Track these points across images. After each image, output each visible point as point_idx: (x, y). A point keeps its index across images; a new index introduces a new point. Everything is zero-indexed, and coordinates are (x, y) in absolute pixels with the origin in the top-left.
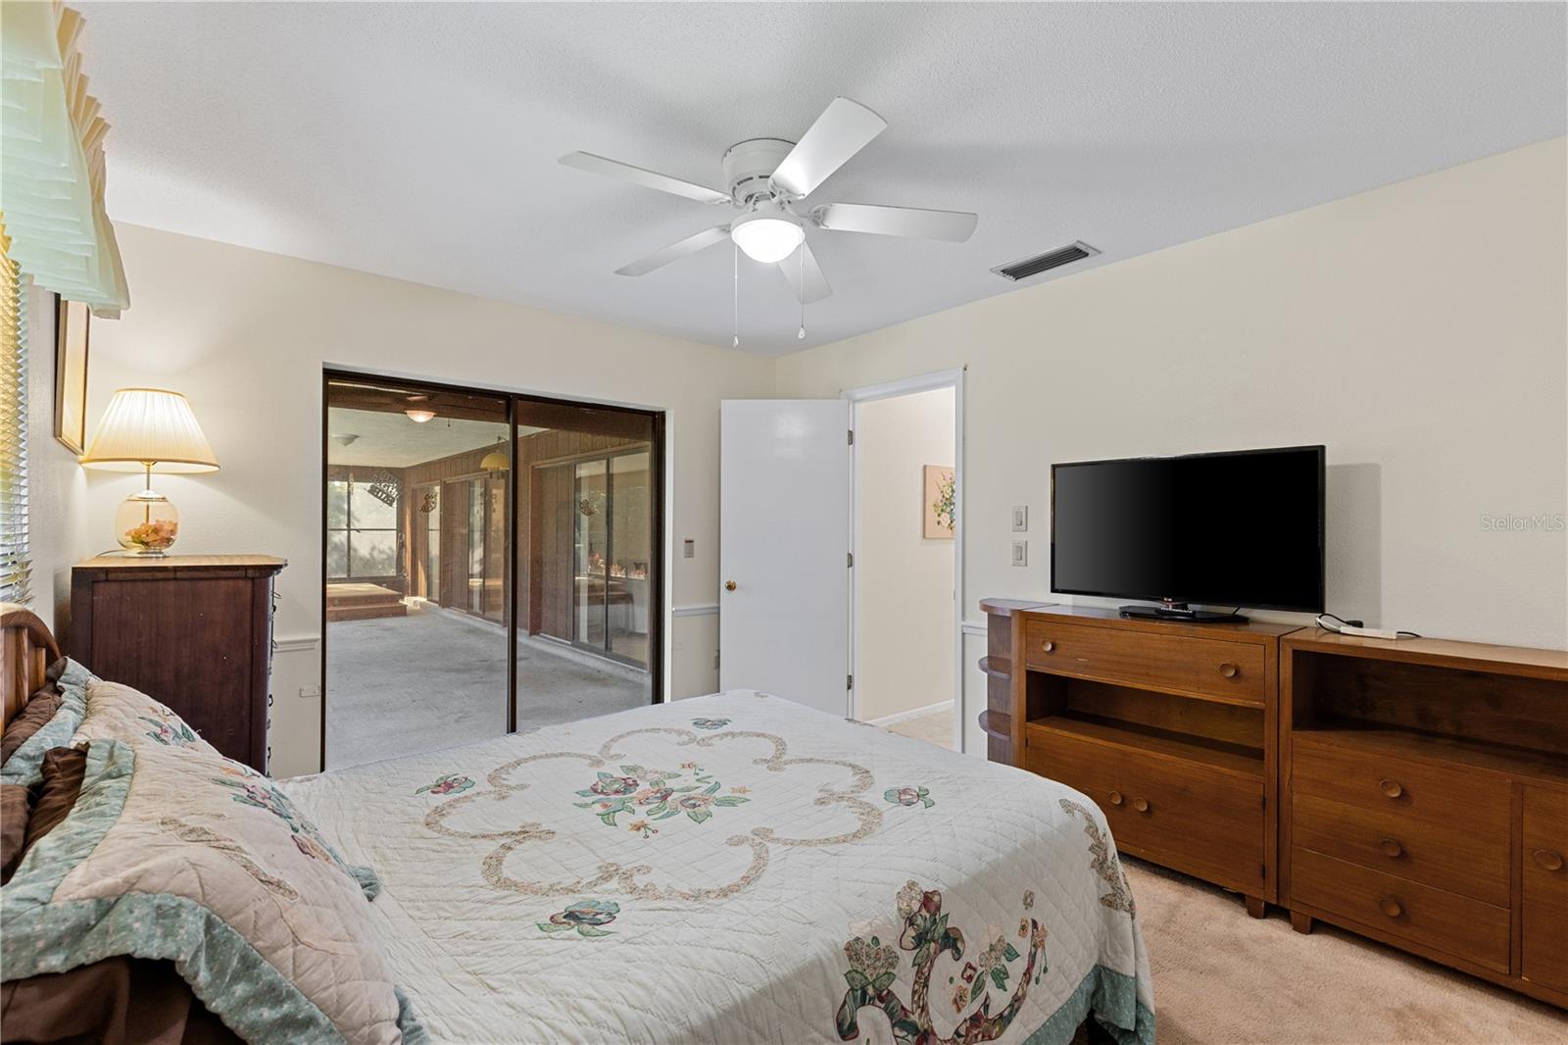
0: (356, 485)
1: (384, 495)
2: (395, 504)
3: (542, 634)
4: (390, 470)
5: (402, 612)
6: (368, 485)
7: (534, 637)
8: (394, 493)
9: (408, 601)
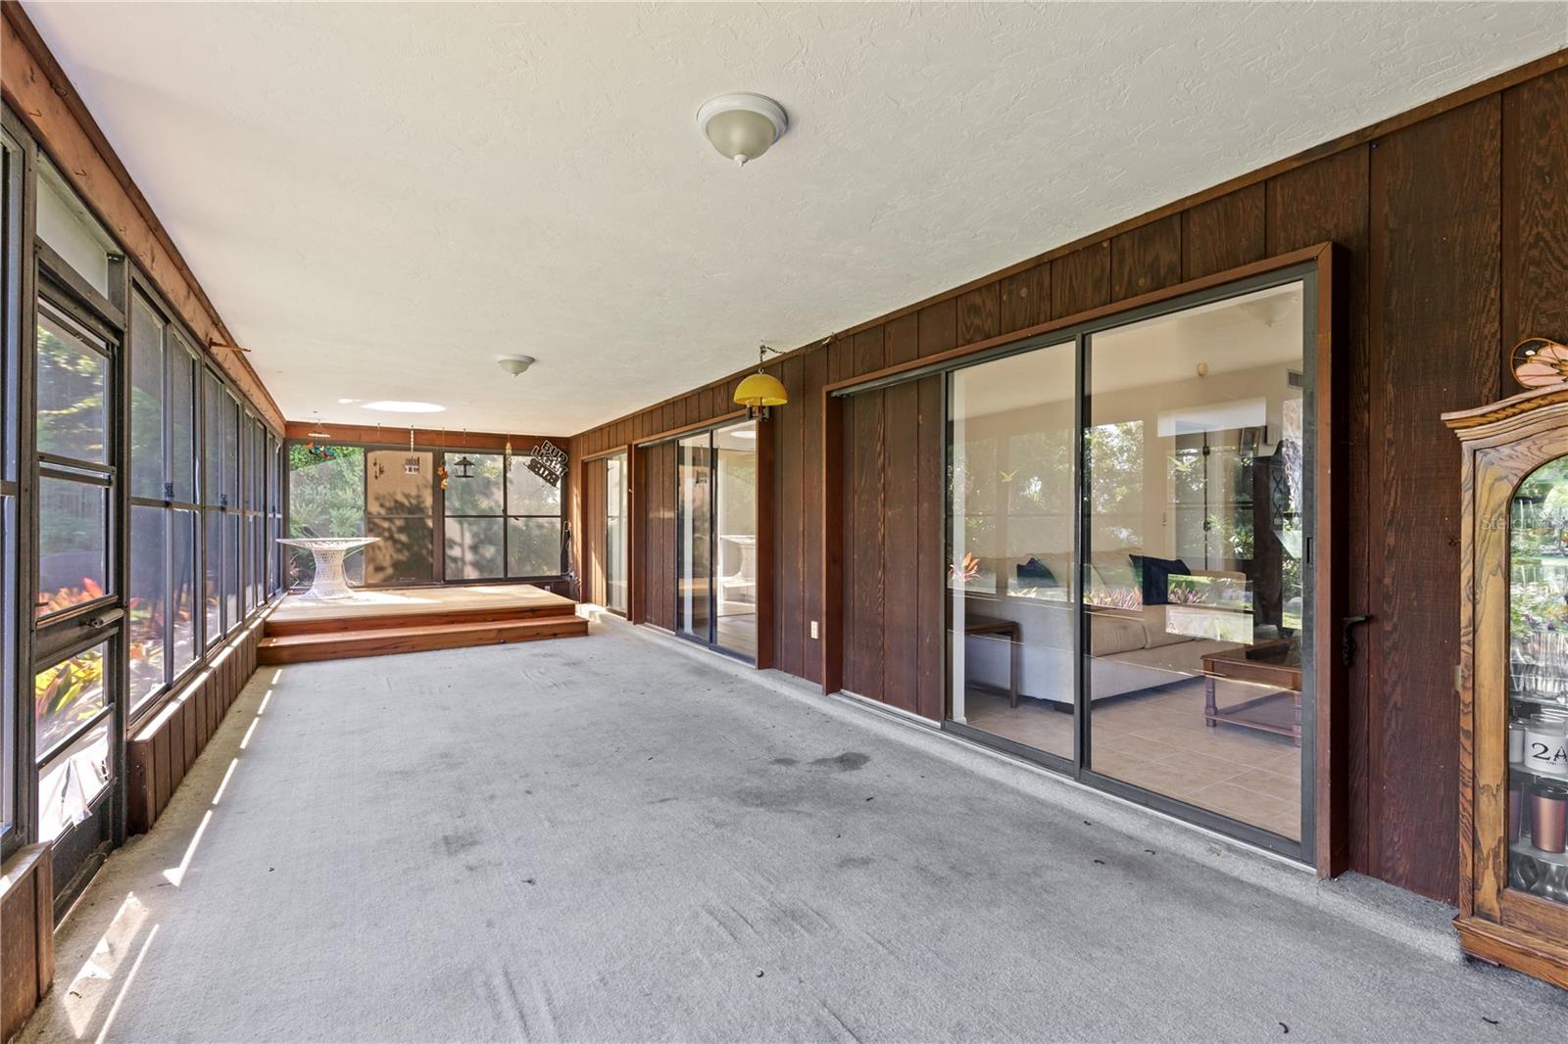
0: (515, 460)
1: (547, 472)
2: (559, 484)
3: (842, 691)
4: (554, 440)
5: (582, 629)
6: (527, 460)
7: (832, 696)
8: (558, 469)
9: (583, 611)
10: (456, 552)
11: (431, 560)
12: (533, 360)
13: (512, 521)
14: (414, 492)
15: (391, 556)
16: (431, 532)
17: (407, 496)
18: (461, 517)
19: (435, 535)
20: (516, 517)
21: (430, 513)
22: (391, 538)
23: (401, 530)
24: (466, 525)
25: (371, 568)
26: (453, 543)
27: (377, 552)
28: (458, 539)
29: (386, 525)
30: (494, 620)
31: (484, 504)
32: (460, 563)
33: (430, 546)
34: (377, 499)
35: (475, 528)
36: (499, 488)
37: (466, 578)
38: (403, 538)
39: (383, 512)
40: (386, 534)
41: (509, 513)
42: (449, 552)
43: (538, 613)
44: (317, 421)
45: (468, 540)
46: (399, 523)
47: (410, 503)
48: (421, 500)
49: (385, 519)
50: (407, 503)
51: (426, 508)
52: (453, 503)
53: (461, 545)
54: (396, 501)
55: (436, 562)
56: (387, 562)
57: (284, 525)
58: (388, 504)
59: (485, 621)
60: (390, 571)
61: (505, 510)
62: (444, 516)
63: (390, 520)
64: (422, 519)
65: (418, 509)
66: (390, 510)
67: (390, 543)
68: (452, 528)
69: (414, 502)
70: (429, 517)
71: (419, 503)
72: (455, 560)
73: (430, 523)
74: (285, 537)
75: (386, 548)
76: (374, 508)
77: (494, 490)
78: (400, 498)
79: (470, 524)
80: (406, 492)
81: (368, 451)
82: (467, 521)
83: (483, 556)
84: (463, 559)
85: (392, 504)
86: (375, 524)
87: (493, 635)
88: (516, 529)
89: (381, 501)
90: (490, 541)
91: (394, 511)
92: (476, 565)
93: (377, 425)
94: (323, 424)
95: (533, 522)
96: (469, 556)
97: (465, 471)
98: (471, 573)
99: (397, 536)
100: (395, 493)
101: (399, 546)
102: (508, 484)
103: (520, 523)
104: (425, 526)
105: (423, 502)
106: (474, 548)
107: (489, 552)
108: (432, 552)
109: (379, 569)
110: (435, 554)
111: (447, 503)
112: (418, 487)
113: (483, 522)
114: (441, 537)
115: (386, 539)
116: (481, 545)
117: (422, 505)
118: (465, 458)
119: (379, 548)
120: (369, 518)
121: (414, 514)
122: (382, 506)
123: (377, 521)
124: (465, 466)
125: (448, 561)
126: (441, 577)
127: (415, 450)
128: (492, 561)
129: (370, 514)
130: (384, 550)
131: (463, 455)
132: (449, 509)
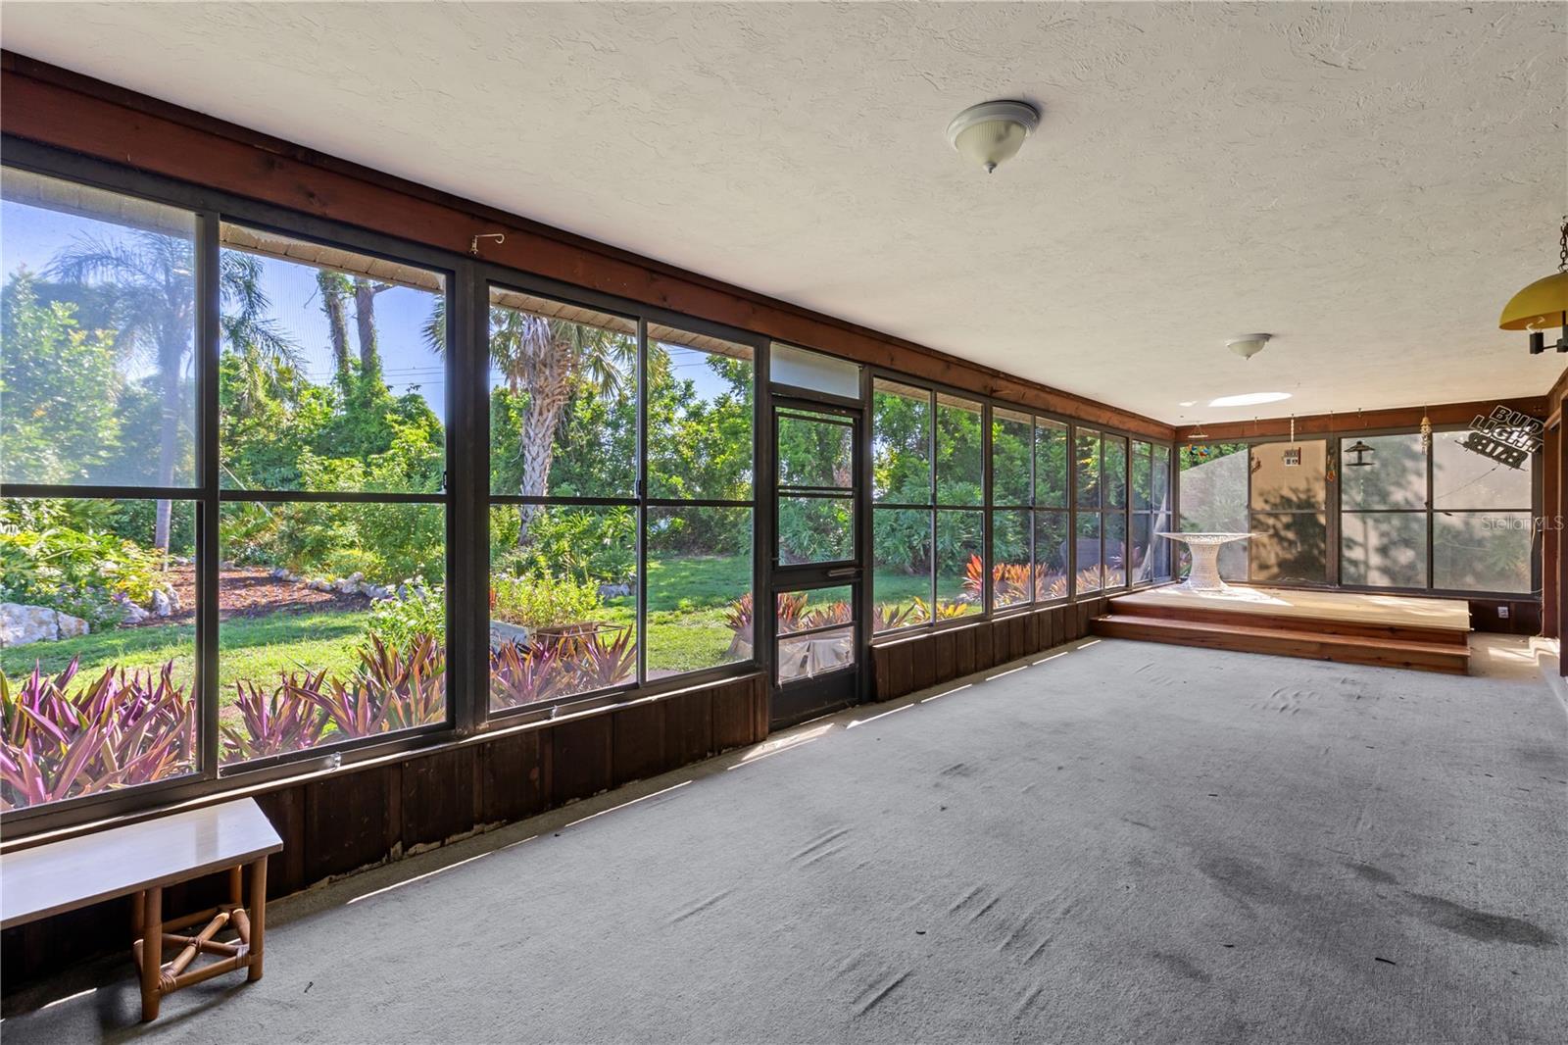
0: (1443, 438)
2: (1527, 464)
4: (1515, 404)
6: (1463, 436)
10: (1356, 554)
11: (1323, 561)
12: (1267, 337)
13: (1440, 518)
14: (1302, 486)
15: (1277, 554)
16: (1323, 528)
17: (1295, 491)
18: (1363, 511)
19: (1328, 533)
20: (1447, 512)
21: (1323, 508)
22: (1276, 535)
23: (1287, 527)
24: (1370, 522)
25: (1255, 566)
26: (1352, 543)
27: (1261, 548)
28: (1359, 538)
29: (1271, 521)
30: (1334, 633)
31: (1398, 496)
32: (1362, 569)
33: (1322, 546)
34: (1261, 494)
35: (1385, 527)
36: (1419, 475)
37: (1370, 584)
38: (1290, 535)
39: (1267, 508)
40: (1271, 532)
41: (1435, 507)
42: (1347, 553)
43: (1401, 634)
44: (1195, 424)
45: (1374, 540)
46: (1286, 519)
47: (1298, 498)
48: (1311, 494)
49: (1269, 515)
50: (1295, 499)
51: (1318, 502)
52: (1353, 495)
53: (1364, 546)
54: (1282, 497)
55: (1329, 563)
56: (1272, 560)
57: (1174, 520)
58: (1272, 500)
59: (1322, 632)
60: (1275, 570)
61: (1430, 503)
62: (1340, 511)
63: (1276, 516)
64: (1313, 515)
65: (1308, 504)
66: (1275, 505)
67: (1275, 540)
68: (1351, 525)
69: (1303, 496)
70: (1322, 512)
71: (1309, 497)
72: (1355, 563)
73: (1322, 520)
74: (1175, 531)
75: (1271, 544)
76: (1258, 504)
77: (1413, 478)
78: (1286, 493)
79: (1377, 521)
80: (1294, 486)
81: (1252, 446)
82: (1371, 517)
83: (1395, 561)
84: (1366, 564)
85: (1278, 501)
86: (1259, 521)
87: (1314, 648)
88: (1447, 529)
89: (1265, 497)
90: (1407, 543)
91: (1280, 507)
92: (1385, 571)
93: (1253, 419)
94: (1202, 426)
95: (1477, 520)
96: (1375, 560)
97: (1360, 458)
98: (1377, 579)
99: (1283, 533)
100: (1281, 488)
101: (1286, 544)
102: (1435, 471)
103: (1456, 520)
104: (1317, 524)
105: (1314, 496)
106: (1383, 550)
107: (1405, 556)
108: (1325, 552)
109: (1263, 567)
110: (1327, 553)
111: (1344, 497)
112: (1307, 479)
113: (1396, 520)
114: (1336, 535)
115: (1271, 536)
116: (1392, 546)
117: (1313, 500)
118: (1360, 443)
119: (1264, 546)
120: (1252, 514)
121: (1302, 509)
122: (1266, 502)
123: (1261, 517)
124: (1360, 452)
125: (1345, 564)
126: (1336, 579)
127: (1295, 440)
128: (1411, 566)
129: (1253, 510)
130: (1269, 548)
131: (1359, 439)
132: (1347, 503)
